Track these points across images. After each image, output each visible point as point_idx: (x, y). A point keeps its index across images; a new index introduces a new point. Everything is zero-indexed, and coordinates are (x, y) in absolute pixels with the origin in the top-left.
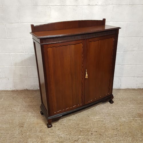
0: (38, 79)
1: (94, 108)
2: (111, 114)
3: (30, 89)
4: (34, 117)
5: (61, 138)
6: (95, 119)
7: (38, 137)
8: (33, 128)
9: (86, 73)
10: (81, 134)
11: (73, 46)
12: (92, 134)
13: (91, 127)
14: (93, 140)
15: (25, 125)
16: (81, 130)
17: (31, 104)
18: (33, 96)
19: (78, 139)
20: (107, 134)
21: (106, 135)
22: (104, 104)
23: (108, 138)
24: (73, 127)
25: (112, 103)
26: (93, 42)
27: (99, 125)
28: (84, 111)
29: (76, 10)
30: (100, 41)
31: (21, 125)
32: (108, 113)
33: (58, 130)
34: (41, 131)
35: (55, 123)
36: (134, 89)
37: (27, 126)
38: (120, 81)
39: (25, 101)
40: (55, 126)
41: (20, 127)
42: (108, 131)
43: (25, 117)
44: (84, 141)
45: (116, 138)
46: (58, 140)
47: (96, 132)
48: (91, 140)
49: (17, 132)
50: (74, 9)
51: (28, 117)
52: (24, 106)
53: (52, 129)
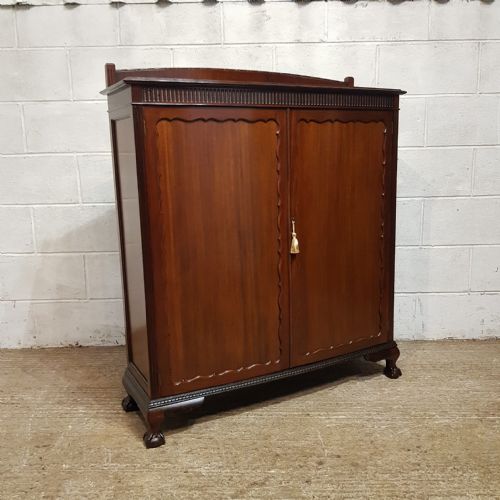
0: (121, 301)
1: (326, 390)
2: (395, 407)
3: (89, 344)
4: (95, 417)
5: (199, 475)
6: (333, 421)
7: (105, 474)
8: (90, 449)
9: (294, 233)
10: (278, 464)
11: (244, 127)
12: (321, 463)
13: (316, 442)
14: (328, 482)
15: (59, 442)
16: (279, 451)
17: (88, 383)
18: (100, 363)
19: (267, 479)
20: (379, 462)
21: (376, 465)
22: (363, 380)
23: (386, 476)
24: (244, 444)
25: (396, 377)
26: (312, 123)
27: (350, 438)
28: (291, 401)
29: (257, 58)
30: (337, 123)
31: (44, 442)
32: (381, 405)
33: (188, 453)
34: (117, 458)
35: (174, 435)
36: (474, 340)
37: (66, 445)
38: (418, 308)
39: (66, 377)
40: (176, 443)
41: (38, 447)
42: (386, 453)
43: (61, 420)
44: (291, 483)
45: (416, 473)
46: (187, 482)
47: (339, 457)
48: (319, 482)
49: (25, 461)
50: (250, 56)
51: (74, 420)
52: (61, 388)
53: (163, 452)
